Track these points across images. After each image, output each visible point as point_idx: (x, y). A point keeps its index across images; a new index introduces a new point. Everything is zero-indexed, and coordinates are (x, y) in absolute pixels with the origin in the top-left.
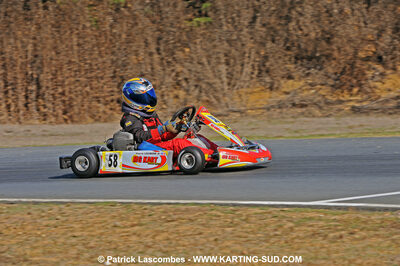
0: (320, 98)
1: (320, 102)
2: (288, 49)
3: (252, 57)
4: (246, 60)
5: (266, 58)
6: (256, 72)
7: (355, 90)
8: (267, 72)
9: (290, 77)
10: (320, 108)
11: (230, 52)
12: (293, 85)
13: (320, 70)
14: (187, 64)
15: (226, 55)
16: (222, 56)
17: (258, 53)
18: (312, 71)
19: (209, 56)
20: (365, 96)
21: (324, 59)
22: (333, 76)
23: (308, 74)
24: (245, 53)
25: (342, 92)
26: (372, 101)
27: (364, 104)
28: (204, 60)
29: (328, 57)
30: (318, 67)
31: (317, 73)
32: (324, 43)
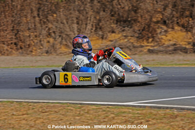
0: (130, 44)
1: (130, 46)
2: (112, 16)
3: (92, 20)
4: (88, 22)
5: (100, 20)
6: (94, 29)
7: (150, 40)
8: (100, 28)
9: (113, 32)
10: (130, 50)
11: (79, 17)
12: (115, 37)
13: (131, 28)
14: (55, 23)
15: (77, 19)
16: (74, 19)
17: (95, 18)
18: (126, 28)
19: (67, 19)
20: (156, 44)
21: (133, 22)
22: (138, 32)
23: (123, 31)
24: (88, 18)
25: (143, 41)
26: (159, 46)
27: (155, 48)
28: (65, 21)
29: (135, 21)
30: (129, 26)
31: (128, 30)
32: (133, 13)
